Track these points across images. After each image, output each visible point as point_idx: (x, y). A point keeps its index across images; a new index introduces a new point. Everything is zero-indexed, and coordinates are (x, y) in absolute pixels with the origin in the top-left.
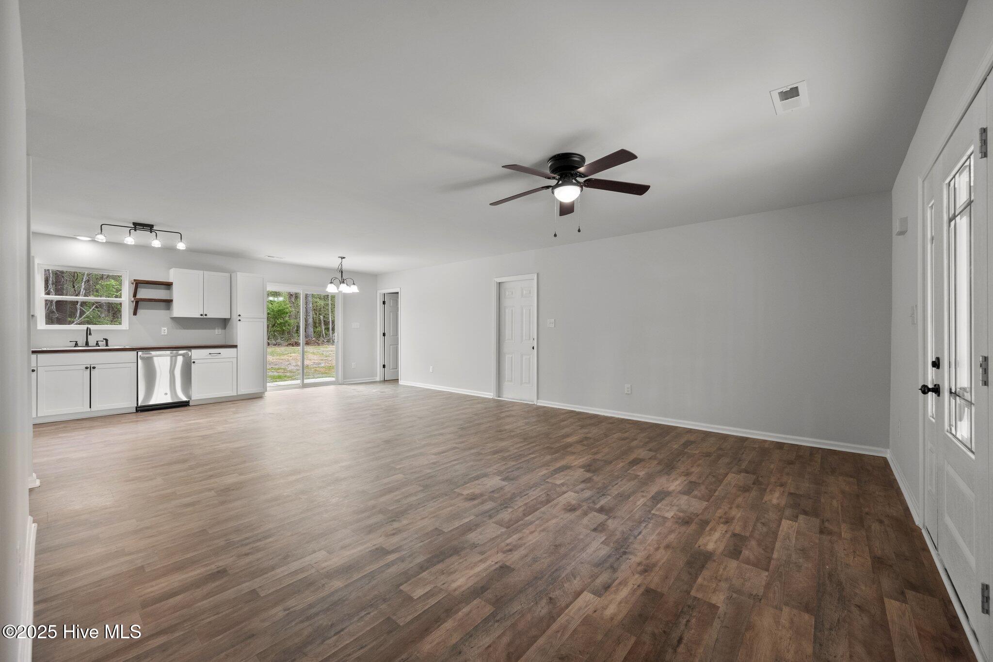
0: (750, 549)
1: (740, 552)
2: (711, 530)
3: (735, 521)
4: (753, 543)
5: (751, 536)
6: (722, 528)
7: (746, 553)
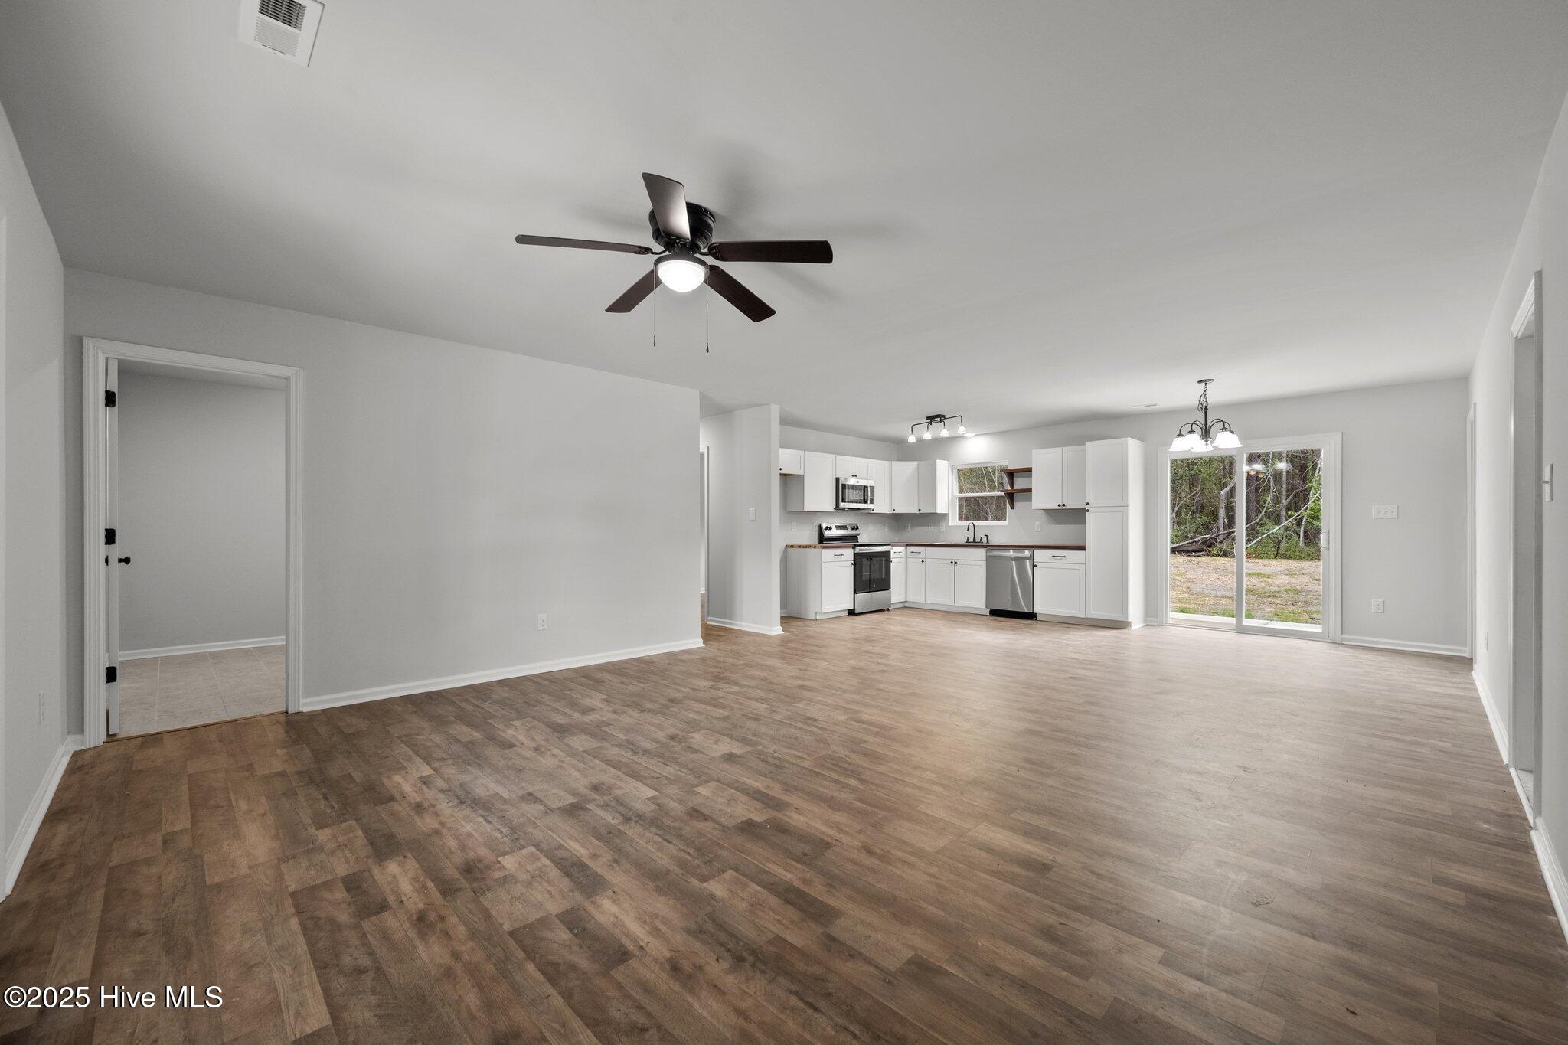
0: (339, 904)
1: (348, 889)
2: (425, 887)
3: (412, 934)
4: (344, 917)
5: (357, 927)
6: (415, 902)
7: (340, 894)
